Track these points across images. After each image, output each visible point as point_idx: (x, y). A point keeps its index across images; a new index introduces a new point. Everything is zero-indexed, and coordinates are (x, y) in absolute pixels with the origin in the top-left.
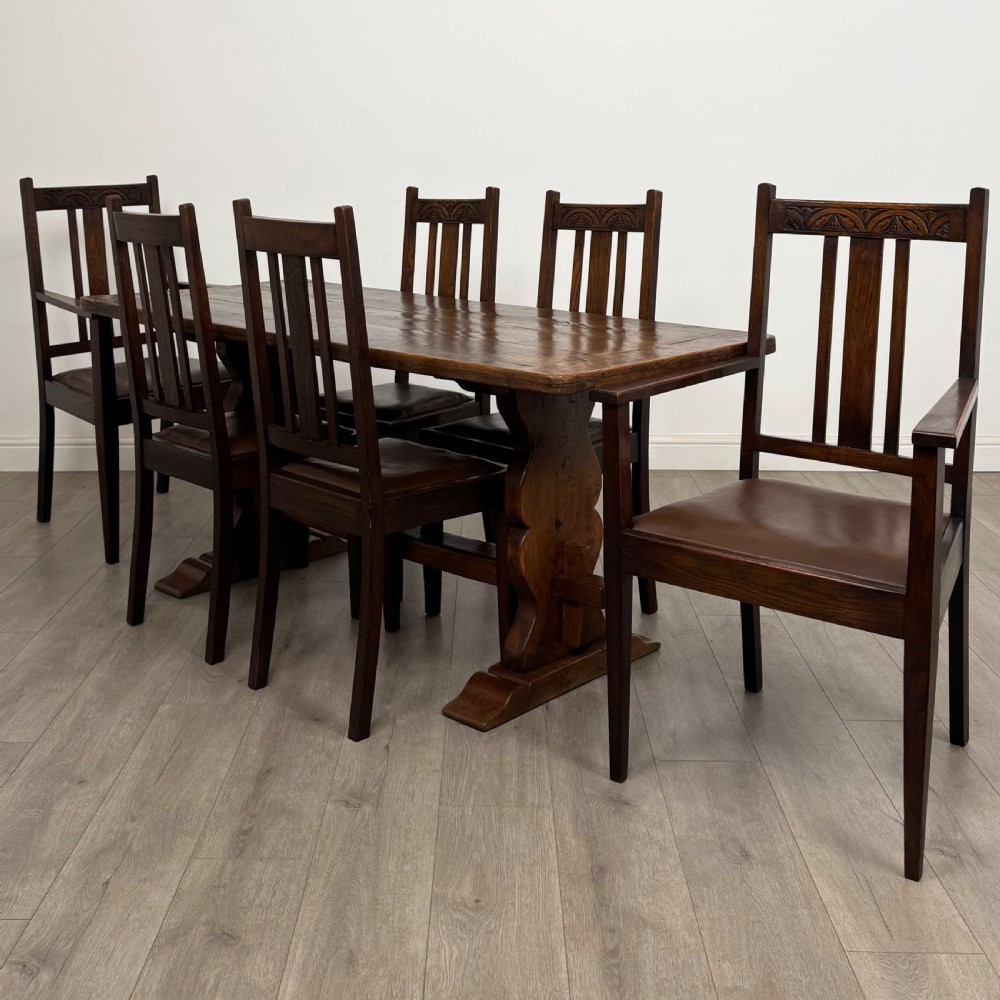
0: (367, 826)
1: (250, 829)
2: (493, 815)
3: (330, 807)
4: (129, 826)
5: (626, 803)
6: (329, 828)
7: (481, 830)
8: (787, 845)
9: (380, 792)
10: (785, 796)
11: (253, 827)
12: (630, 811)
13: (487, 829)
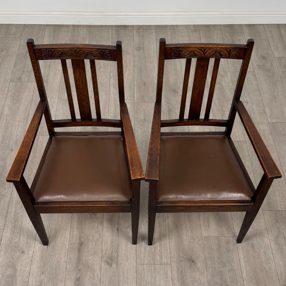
0: (115, 275)
1: (79, 278)
2: (153, 269)
3: (103, 264)
4: (42, 277)
5: (193, 261)
6: (103, 276)
7: (149, 277)
8: (241, 284)
9: (117, 256)
10: (242, 257)
11: (80, 276)
12: (194, 266)
13: (151, 277)
